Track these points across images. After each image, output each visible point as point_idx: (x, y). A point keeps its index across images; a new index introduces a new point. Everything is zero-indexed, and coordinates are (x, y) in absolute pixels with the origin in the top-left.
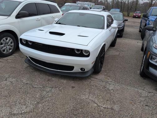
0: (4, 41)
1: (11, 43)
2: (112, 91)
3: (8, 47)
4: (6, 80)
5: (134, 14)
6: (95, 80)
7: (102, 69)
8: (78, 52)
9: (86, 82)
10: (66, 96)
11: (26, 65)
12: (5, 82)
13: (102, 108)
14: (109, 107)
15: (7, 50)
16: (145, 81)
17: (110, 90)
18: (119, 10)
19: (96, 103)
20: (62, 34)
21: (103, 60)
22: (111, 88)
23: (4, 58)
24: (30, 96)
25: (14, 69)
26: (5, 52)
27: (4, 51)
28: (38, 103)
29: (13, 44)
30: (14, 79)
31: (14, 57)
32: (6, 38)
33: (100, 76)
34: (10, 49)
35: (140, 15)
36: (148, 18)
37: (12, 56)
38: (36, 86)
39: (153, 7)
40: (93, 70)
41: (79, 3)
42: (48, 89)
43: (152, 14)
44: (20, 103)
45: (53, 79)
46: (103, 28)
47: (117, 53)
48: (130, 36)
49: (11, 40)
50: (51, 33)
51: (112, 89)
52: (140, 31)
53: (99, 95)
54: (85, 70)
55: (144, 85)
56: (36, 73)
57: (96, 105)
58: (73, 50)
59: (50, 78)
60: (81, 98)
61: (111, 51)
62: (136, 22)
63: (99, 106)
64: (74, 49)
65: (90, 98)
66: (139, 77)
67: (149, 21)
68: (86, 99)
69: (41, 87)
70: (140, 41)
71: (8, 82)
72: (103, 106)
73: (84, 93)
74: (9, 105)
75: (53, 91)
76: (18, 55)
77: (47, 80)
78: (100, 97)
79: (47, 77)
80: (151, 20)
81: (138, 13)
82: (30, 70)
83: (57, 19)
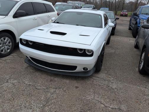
0: (2, 41)
1: (9, 43)
2: (116, 90)
3: (6, 47)
4: (7, 82)
5: (122, 13)
6: (97, 78)
7: (102, 67)
8: (80, 51)
9: (89, 82)
10: (72, 97)
11: (26, 65)
12: (6, 84)
13: (110, 109)
14: (116, 108)
15: (5, 50)
16: (145, 78)
17: (113, 89)
18: (108, 9)
19: (103, 103)
20: (64, 34)
21: (102, 58)
22: (114, 87)
23: (2, 59)
24: (35, 99)
25: (14, 70)
26: (3, 53)
27: (2, 51)
28: (44, 106)
29: (11, 44)
30: (16, 80)
31: (12, 57)
32: (4, 38)
33: (102, 75)
34: (8, 49)
35: (127, 13)
37: (10, 56)
38: (39, 88)
39: (142, 6)
40: (95, 69)
42: (52, 90)
43: (142, 13)
44: (25, 107)
45: (56, 79)
46: (101, 27)
47: (113, 51)
48: (121, 34)
49: (9, 40)
51: (116, 88)
52: (130, 29)
53: (104, 94)
54: (87, 69)
55: (145, 83)
56: (37, 74)
57: (103, 106)
58: (75, 49)
59: (52, 78)
60: (87, 99)
61: (106, 48)
62: (124, 20)
63: (106, 107)
64: (77, 49)
65: (96, 98)
66: (138, 74)
67: (140, 19)
68: (92, 99)
69: (45, 88)
70: (132, 38)
71: (10, 84)
72: (111, 107)
73: (89, 93)
74: (14, 110)
75: (58, 92)
76: (16, 55)
77: (49, 80)
78: (106, 97)
79: (49, 77)
80: (142, 19)
81: (125, 12)
82: (31, 70)
83: (53, 18)
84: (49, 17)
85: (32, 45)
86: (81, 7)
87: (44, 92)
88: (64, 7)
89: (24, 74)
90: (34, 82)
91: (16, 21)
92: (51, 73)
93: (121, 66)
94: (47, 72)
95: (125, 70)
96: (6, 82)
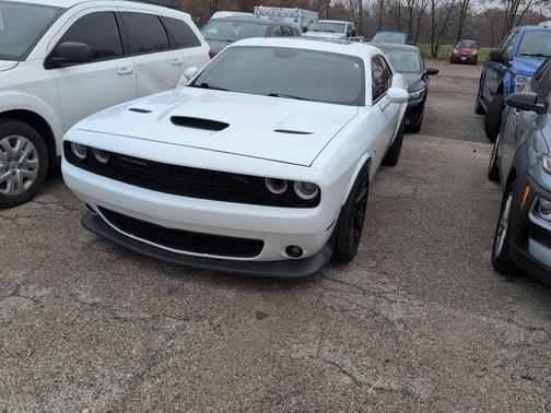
0: (4, 151)
1: (30, 156)
2: (400, 327)
3: (18, 171)
4: (16, 293)
5: (456, 51)
6: (338, 286)
7: (361, 246)
8: (276, 189)
9: (306, 297)
10: (240, 348)
11: (85, 236)
12: (12, 301)
13: (370, 391)
14: (394, 387)
15: (16, 184)
17: (392, 324)
18: (402, 36)
19: (348, 370)
20: (219, 126)
21: (361, 214)
22: (395, 317)
24: (108, 353)
25: (42, 253)
26: (6, 191)
27: (4, 184)
28: (140, 377)
29: (36, 160)
30: (47, 287)
31: (39, 206)
32: (10, 140)
33: (356, 274)
34: (25, 179)
35: (475, 52)
36: (509, 66)
37: (33, 205)
38: (128, 315)
39: (523, 28)
40: (330, 253)
41: (264, 13)
42: (172, 325)
43: (522, 52)
44: (72, 380)
45: (189, 286)
46: (360, 102)
47: (408, 190)
48: (445, 128)
49: (30, 146)
50: (177, 120)
51: (400, 321)
52: (480, 110)
53: (355, 341)
54: (301, 252)
55: (510, 303)
56: (125, 267)
57: (347, 380)
59: (176, 282)
60: (293, 356)
61: (385, 180)
62: (464, 78)
63: (360, 384)
64: (263, 178)
65: (326, 354)
66: (489, 274)
67: (513, 75)
68: (311, 357)
69: (147, 316)
70: (482, 145)
71: (23, 299)
72: (375, 384)
73: (303, 335)
74: (32, 389)
75: (191, 332)
76: (56, 200)
77: (164, 290)
78: (362, 350)
79: (166, 279)
80: (521, 73)
81: (468, 47)
82: (104, 254)
83: (192, 71)
84: (180, 64)
85: (106, 164)
86: (305, 30)
87: (144, 329)
88: (239, 29)
89: (78, 267)
90: (111, 294)
91: (56, 79)
92: (173, 264)
93: (429, 243)
94: (160, 261)
95: (442, 258)
96: (11, 295)
